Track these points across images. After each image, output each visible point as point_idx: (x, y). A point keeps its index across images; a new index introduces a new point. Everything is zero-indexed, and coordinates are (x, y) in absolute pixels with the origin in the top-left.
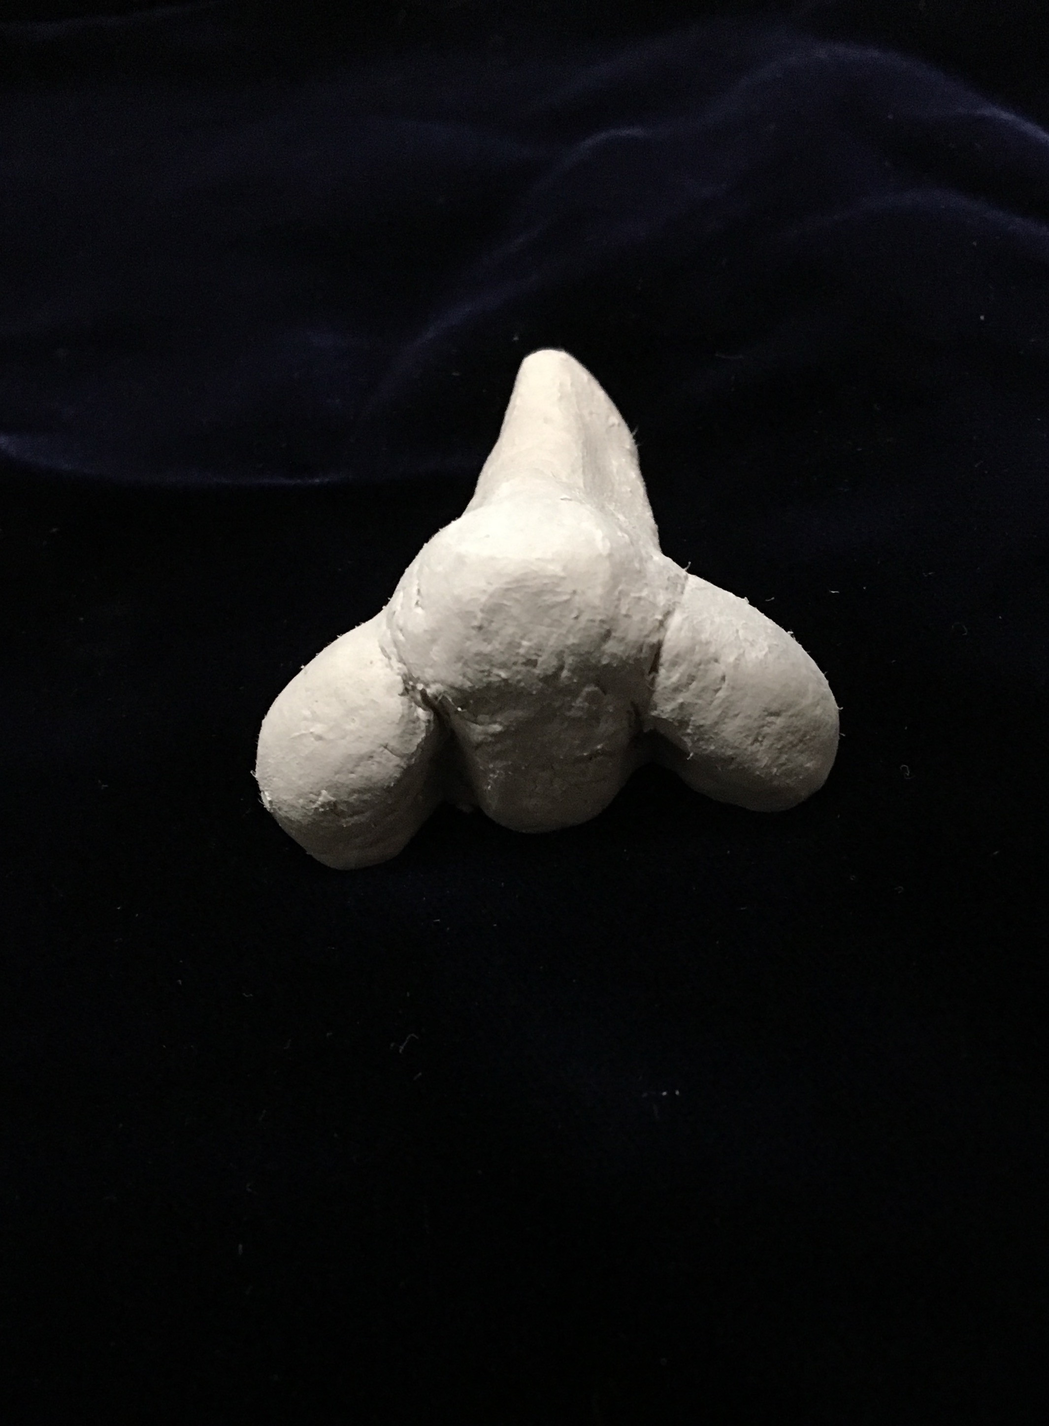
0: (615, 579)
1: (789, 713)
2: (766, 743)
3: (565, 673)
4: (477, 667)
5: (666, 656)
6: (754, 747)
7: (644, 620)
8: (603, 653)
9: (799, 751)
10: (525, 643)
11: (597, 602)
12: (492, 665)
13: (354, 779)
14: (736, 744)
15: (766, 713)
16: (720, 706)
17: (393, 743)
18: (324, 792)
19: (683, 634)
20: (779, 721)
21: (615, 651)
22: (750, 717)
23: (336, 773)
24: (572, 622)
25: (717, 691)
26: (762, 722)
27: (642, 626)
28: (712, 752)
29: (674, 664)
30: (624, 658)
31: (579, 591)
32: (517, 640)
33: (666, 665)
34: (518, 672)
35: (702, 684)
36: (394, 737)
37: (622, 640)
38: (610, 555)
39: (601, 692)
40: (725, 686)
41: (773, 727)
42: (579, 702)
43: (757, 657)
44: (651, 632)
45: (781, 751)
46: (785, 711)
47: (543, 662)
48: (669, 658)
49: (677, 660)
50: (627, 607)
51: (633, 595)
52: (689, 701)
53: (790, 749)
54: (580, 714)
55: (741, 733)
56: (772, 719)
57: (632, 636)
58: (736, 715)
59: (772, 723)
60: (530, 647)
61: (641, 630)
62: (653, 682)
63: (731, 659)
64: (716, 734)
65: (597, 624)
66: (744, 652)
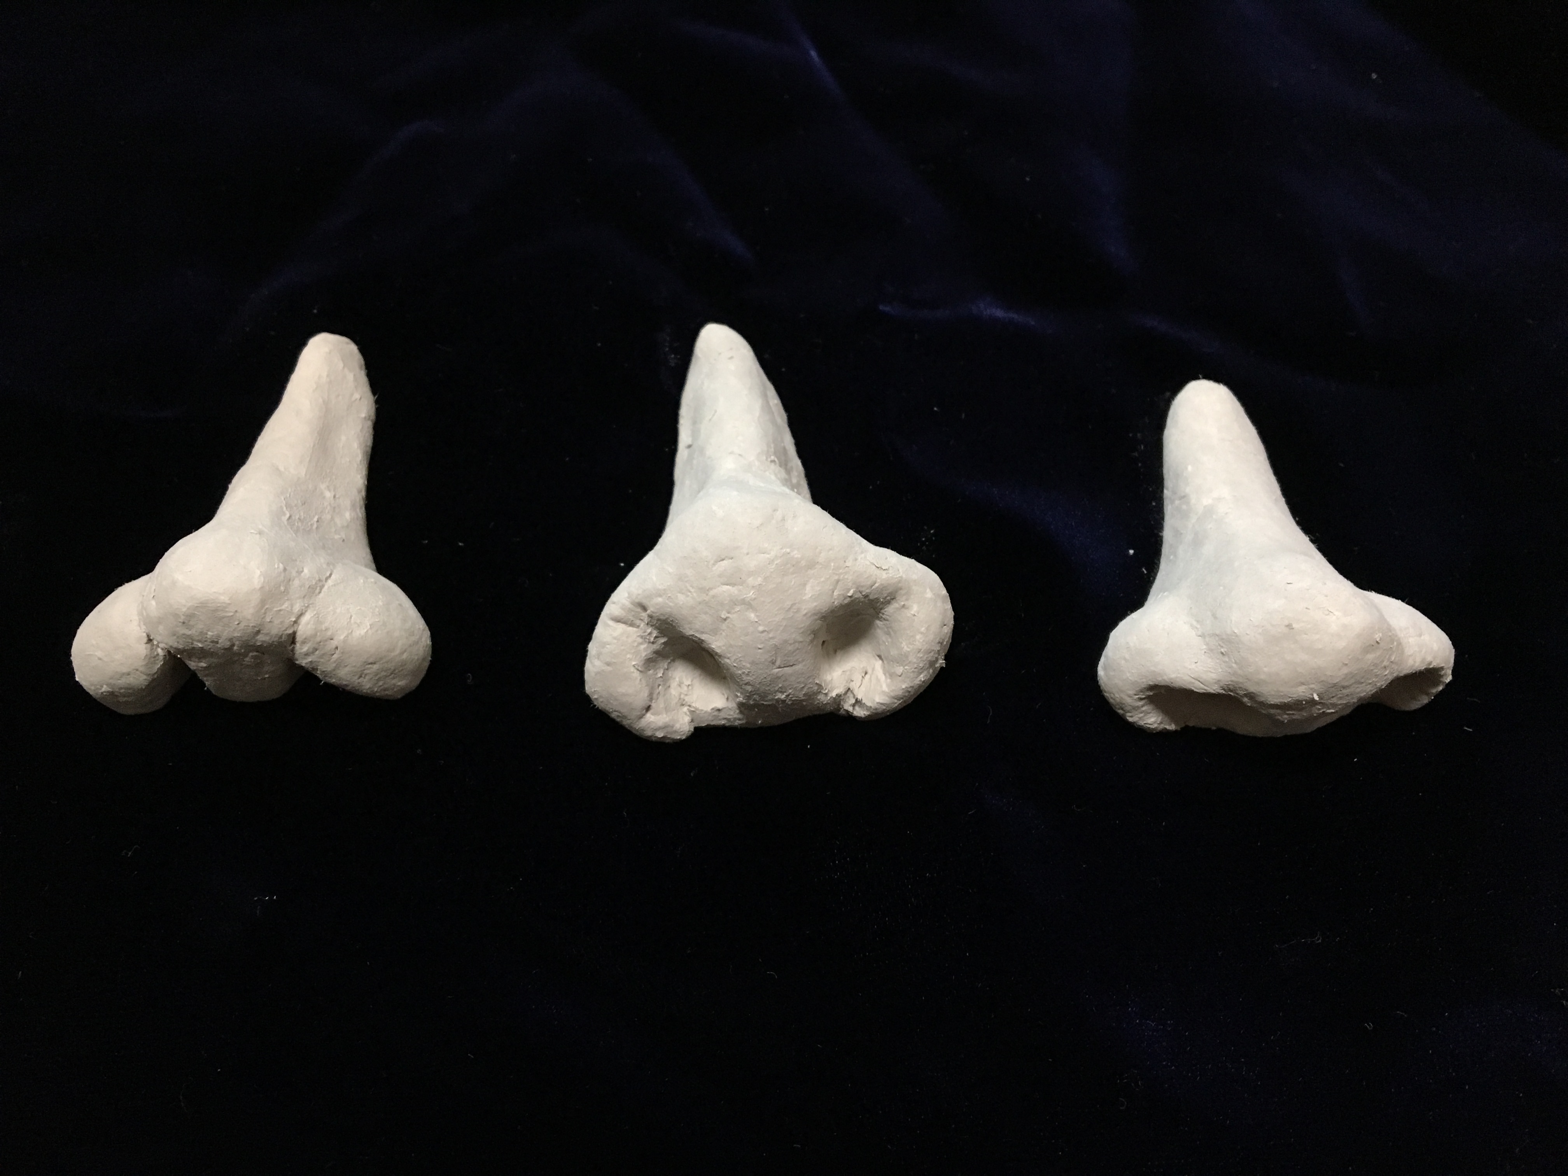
0: (263, 602)
1: (381, 662)
2: (367, 677)
3: (235, 648)
4: (184, 640)
5: (299, 638)
6: (360, 680)
7: (282, 623)
8: (257, 641)
9: (391, 678)
10: (209, 633)
11: (249, 617)
12: (193, 640)
13: (123, 682)
14: (348, 679)
15: (366, 664)
16: (335, 662)
17: (141, 669)
18: (105, 686)
19: (309, 626)
20: (376, 667)
21: (264, 639)
22: (355, 666)
23: (110, 679)
24: (236, 626)
25: (333, 654)
26: (363, 669)
27: (280, 626)
28: (334, 682)
29: (304, 642)
30: (271, 642)
31: (239, 611)
32: (205, 631)
33: (300, 642)
34: (209, 645)
35: (322, 652)
36: (142, 666)
37: (267, 634)
38: (262, 588)
39: (260, 655)
40: (337, 652)
41: (371, 669)
42: (247, 659)
43: (360, 634)
44: (287, 628)
45: (379, 680)
46: (378, 662)
47: (222, 643)
48: (301, 640)
49: (305, 640)
50: (271, 617)
51: (275, 609)
52: (314, 660)
53: (384, 678)
54: (249, 663)
55: (350, 674)
56: (370, 666)
57: (275, 631)
58: (346, 666)
59: (370, 668)
60: (213, 636)
61: (280, 628)
62: (293, 650)
63: (342, 637)
64: (334, 675)
65: (251, 627)
66: (352, 631)
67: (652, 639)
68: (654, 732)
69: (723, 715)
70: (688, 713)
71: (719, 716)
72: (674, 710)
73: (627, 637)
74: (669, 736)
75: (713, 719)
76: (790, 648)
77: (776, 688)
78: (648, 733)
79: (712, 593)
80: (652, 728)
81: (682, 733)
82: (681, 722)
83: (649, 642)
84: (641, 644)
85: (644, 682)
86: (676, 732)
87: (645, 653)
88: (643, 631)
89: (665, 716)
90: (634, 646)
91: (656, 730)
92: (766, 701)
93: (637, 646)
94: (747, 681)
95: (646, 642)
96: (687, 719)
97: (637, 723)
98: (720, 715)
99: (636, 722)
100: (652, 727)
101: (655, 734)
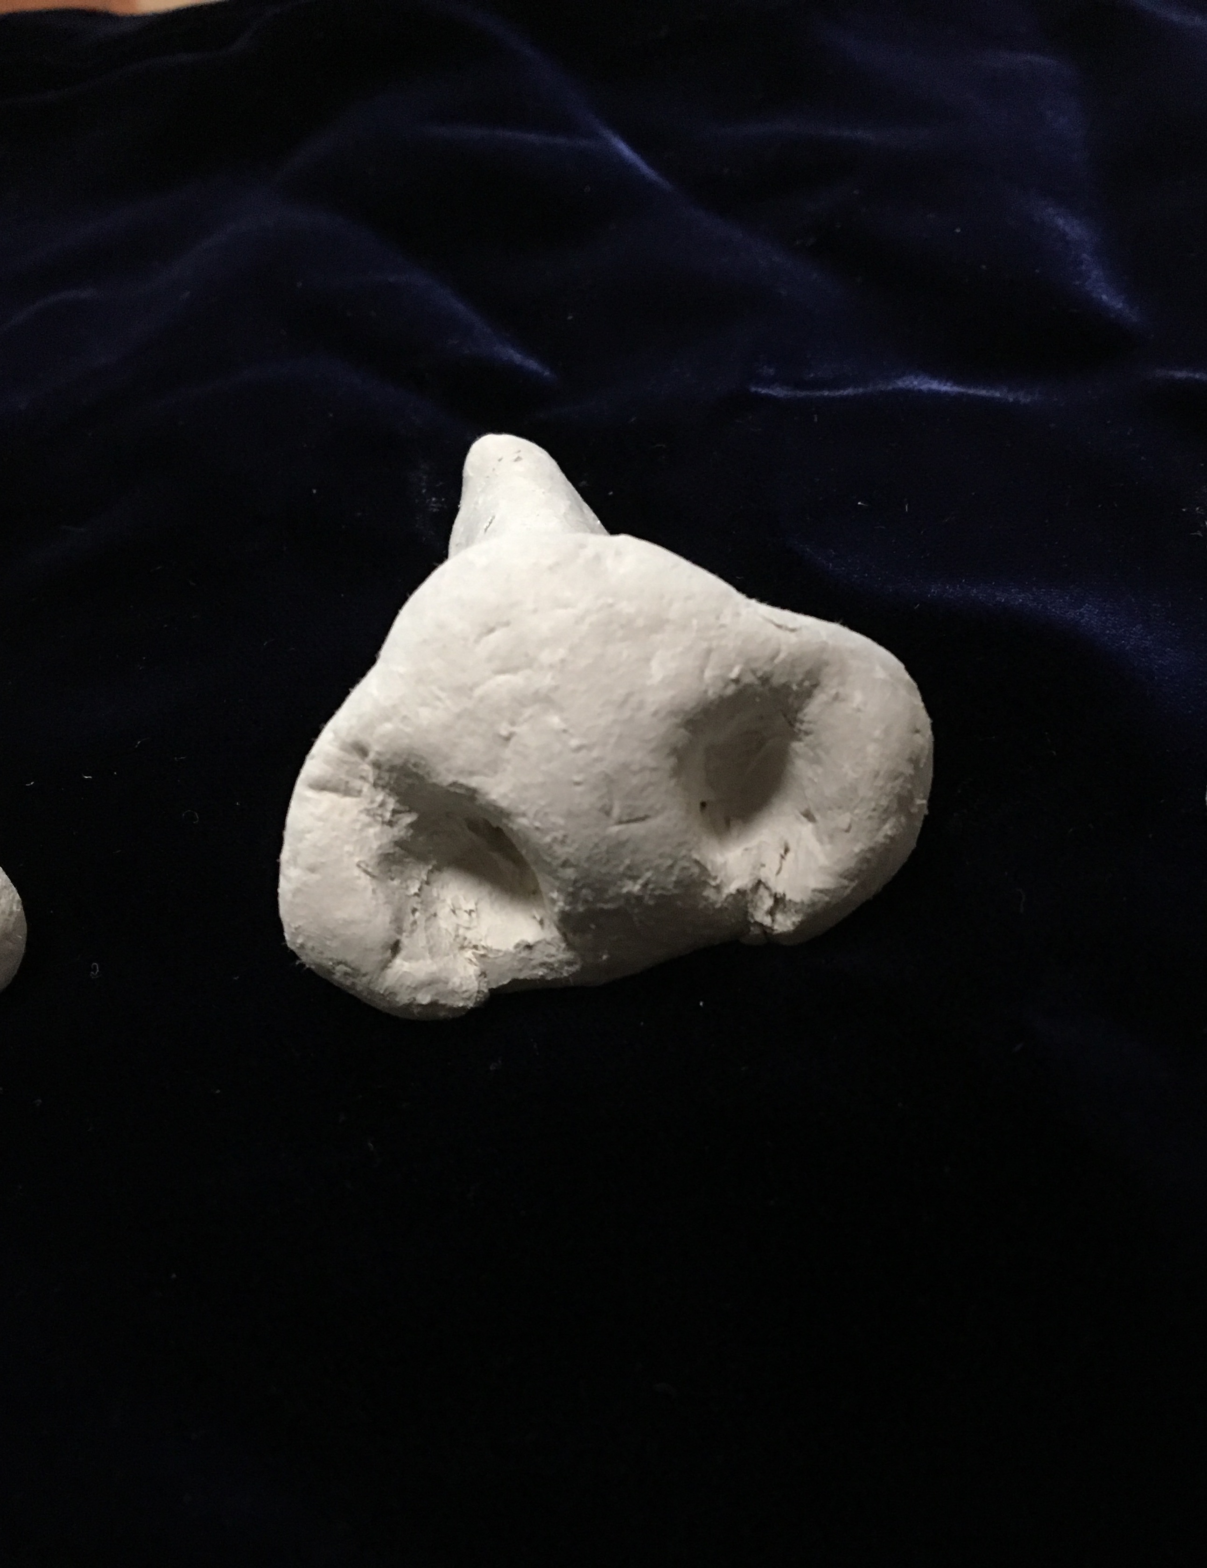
67: (388, 816)
68: (413, 995)
69: (538, 956)
70: (474, 960)
71: (531, 960)
72: (448, 955)
73: (341, 815)
74: (442, 1002)
75: (520, 967)
76: (635, 781)
77: (621, 869)
78: (403, 998)
79: (478, 692)
80: (409, 987)
81: (466, 995)
82: (462, 973)
83: (383, 823)
84: (369, 825)
85: (381, 896)
86: (453, 992)
87: (379, 843)
88: (369, 800)
89: (429, 962)
90: (355, 830)
91: (416, 989)
92: (606, 902)
93: (361, 830)
94: (563, 858)
95: (376, 821)
96: (472, 970)
97: (380, 980)
98: (532, 957)
99: (377, 979)
100: (408, 983)
101: (415, 999)
